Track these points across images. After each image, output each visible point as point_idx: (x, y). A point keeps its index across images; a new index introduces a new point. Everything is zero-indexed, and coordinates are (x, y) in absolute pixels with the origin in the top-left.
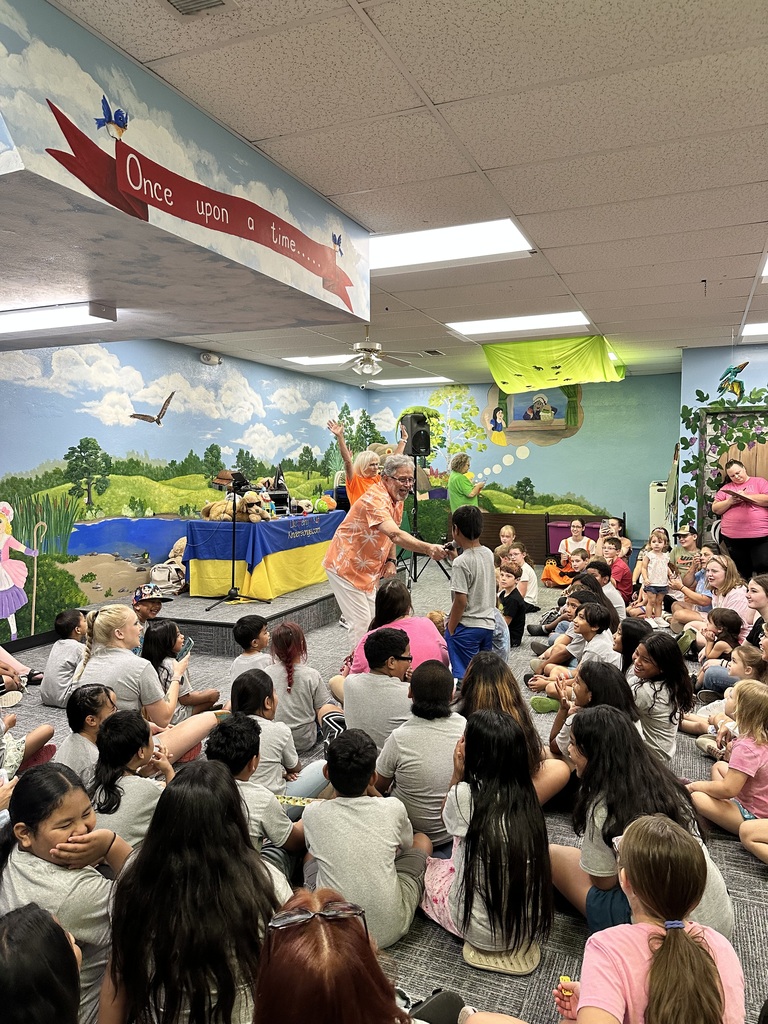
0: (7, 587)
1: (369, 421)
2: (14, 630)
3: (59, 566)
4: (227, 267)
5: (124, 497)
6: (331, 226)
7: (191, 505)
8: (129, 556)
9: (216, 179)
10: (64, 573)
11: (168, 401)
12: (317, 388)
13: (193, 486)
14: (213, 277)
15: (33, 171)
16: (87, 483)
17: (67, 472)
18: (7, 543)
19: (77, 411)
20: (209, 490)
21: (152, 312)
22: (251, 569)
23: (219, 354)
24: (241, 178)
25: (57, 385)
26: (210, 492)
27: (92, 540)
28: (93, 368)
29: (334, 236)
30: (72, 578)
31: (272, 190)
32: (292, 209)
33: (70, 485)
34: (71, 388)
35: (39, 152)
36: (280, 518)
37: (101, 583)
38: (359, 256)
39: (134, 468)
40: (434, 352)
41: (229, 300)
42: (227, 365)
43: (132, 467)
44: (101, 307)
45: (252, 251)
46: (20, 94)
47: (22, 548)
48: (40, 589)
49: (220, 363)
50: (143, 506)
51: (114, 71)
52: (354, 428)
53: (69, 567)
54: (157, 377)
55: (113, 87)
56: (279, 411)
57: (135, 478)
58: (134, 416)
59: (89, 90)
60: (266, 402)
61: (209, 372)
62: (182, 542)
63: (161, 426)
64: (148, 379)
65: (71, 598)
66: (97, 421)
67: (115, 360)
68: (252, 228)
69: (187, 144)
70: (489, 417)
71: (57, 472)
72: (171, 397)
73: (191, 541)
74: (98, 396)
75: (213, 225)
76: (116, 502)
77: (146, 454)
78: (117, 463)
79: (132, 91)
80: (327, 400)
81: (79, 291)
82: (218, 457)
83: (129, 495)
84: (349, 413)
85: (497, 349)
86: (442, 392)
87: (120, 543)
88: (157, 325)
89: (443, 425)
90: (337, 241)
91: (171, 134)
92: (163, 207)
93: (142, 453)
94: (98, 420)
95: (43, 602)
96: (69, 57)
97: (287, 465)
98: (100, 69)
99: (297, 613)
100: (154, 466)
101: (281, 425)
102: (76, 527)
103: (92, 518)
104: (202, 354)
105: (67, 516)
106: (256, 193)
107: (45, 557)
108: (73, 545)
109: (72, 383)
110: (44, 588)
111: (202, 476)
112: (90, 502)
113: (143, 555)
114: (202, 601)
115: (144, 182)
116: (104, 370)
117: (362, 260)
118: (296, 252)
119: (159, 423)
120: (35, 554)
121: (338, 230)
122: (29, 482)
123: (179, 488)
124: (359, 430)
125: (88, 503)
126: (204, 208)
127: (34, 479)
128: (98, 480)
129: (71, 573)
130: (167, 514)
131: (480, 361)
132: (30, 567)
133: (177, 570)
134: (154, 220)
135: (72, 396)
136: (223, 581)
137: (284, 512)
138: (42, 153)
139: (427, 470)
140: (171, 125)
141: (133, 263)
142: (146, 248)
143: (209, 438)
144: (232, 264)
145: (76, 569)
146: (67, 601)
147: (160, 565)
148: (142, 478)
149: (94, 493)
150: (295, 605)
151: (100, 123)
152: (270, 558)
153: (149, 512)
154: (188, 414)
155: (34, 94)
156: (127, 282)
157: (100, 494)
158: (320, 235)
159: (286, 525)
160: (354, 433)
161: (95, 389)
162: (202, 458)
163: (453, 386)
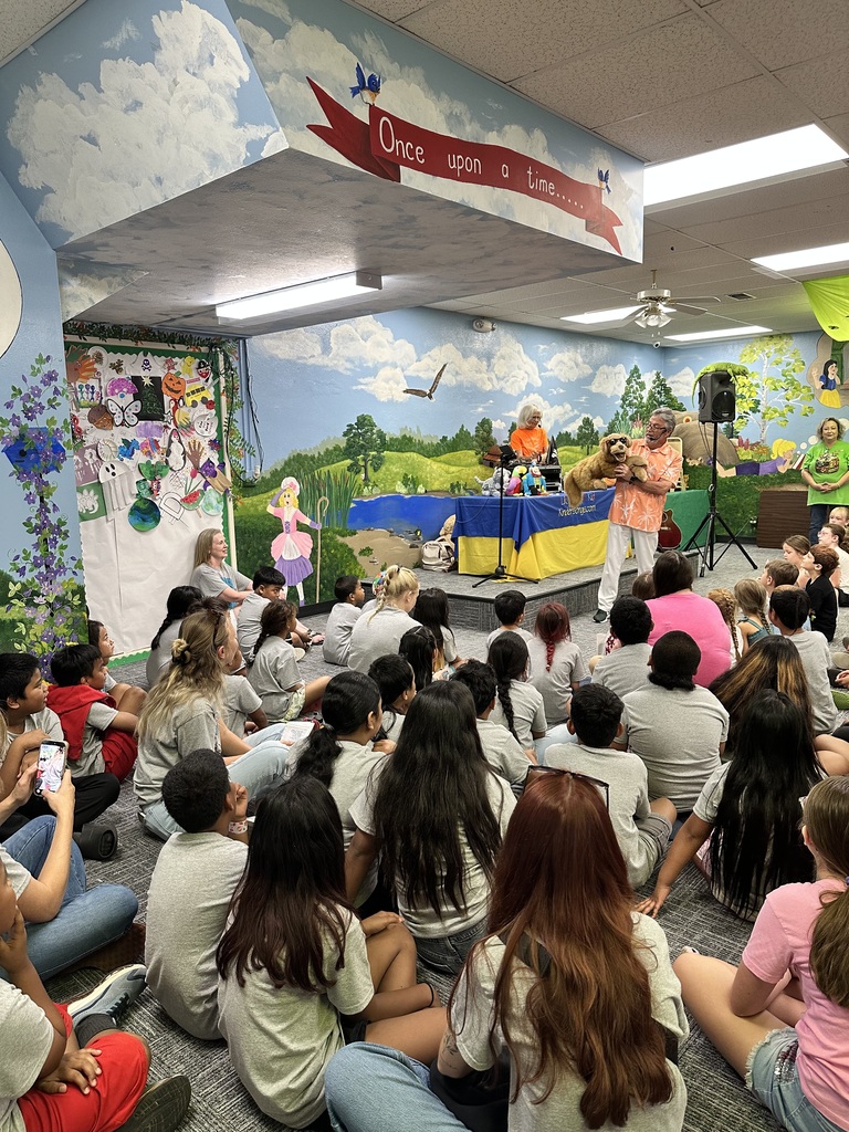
0: (296, 557)
1: (664, 385)
2: (302, 597)
3: (340, 539)
4: (481, 220)
5: (397, 473)
6: (597, 161)
7: (462, 482)
8: (402, 532)
9: (468, 128)
10: (344, 546)
11: (440, 374)
12: (602, 350)
13: (463, 463)
14: (469, 232)
15: (296, 148)
16: (364, 460)
17: (346, 449)
18: (294, 516)
19: (354, 388)
20: (479, 467)
21: (415, 276)
22: (518, 548)
23: (492, 319)
24: (495, 123)
25: (336, 362)
26: (480, 468)
27: (369, 515)
28: (369, 343)
29: (600, 173)
30: (351, 551)
31: (529, 131)
32: (551, 149)
33: (349, 462)
34: (348, 365)
35: (301, 129)
36: (551, 494)
37: (377, 557)
38: (631, 191)
39: (407, 444)
40: (741, 296)
41: (488, 255)
42: (501, 331)
43: (405, 444)
44: (367, 276)
45: (506, 200)
46: (284, 77)
47: (307, 521)
48: (323, 560)
49: (493, 329)
50: (415, 482)
51: (367, 37)
52: (645, 394)
53: (348, 540)
54: (430, 349)
55: (366, 53)
56: (556, 378)
57: (408, 454)
58: (407, 391)
59: (344, 60)
60: (542, 369)
61: (482, 340)
62: (451, 520)
63: (433, 400)
64: (421, 351)
65: (350, 570)
66: (372, 398)
67: (389, 334)
68: (507, 175)
69: (439, 97)
70: (817, 373)
71: (336, 448)
72: (443, 369)
73: (460, 518)
74: (373, 372)
75: (466, 177)
76: (390, 479)
77: (418, 430)
78: (391, 439)
79: (384, 53)
80: (612, 363)
81: (346, 261)
82: (489, 431)
83: (402, 471)
84: (639, 377)
85: (822, 286)
86: (757, 346)
87: (395, 520)
88: (422, 290)
89: (757, 386)
90: (603, 177)
91: (423, 89)
92: (415, 166)
93: (415, 429)
94: (374, 396)
95: (326, 572)
96: (326, 31)
97: (564, 439)
98: (354, 38)
99: (566, 594)
100: (426, 443)
101: (559, 394)
102: (354, 502)
103: (369, 494)
104: (474, 321)
105: (346, 492)
106: (512, 138)
107: (327, 531)
108: (353, 520)
109: (349, 360)
110: (327, 559)
111: (473, 452)
112: (366, 479)
113: (416, 532)
114: (470, 578)
115: (396, 143)
116: (379, 344)
117: (634, 196)
118: (555, 195)
119: (430, 397)
120: (319, 527)
121: (604, 164)
122: (313, 458)
123: (450, 464)
124: (652, 396)
125: (365, 480)
126: (456, 162)
127: (316, 456)
128: (374, 457)
129: (350, 546)
130: (438, 491)
131: (801, 303)
132: (314, 539)
133: (447, 547)
134: (405, 181)
135: (349, 373)
136: (489, 559)
137: (556, 488)
138: (303, 129)
139: (735, 441)
140: (423, 80)
141: (391, 227)
142: (400, 210)
143: (480, 412)
144: (485, 216)
145: (355, 542)
146: (347, 573)
147: (431, 542)
148: (415, 455)
149: (370, 469)
150: (563, 586)
151: (355, 91)
152: (539, 536)
153: (421, 490)
154: (460, 386)
155: (295, 74)
156: (388, 246)
157: (375, 470)
158: (583, 174)
159: (557, 501)
160: (645, 401)
161: (370, 364)
162: (473, 433)
163: (771, 336)
